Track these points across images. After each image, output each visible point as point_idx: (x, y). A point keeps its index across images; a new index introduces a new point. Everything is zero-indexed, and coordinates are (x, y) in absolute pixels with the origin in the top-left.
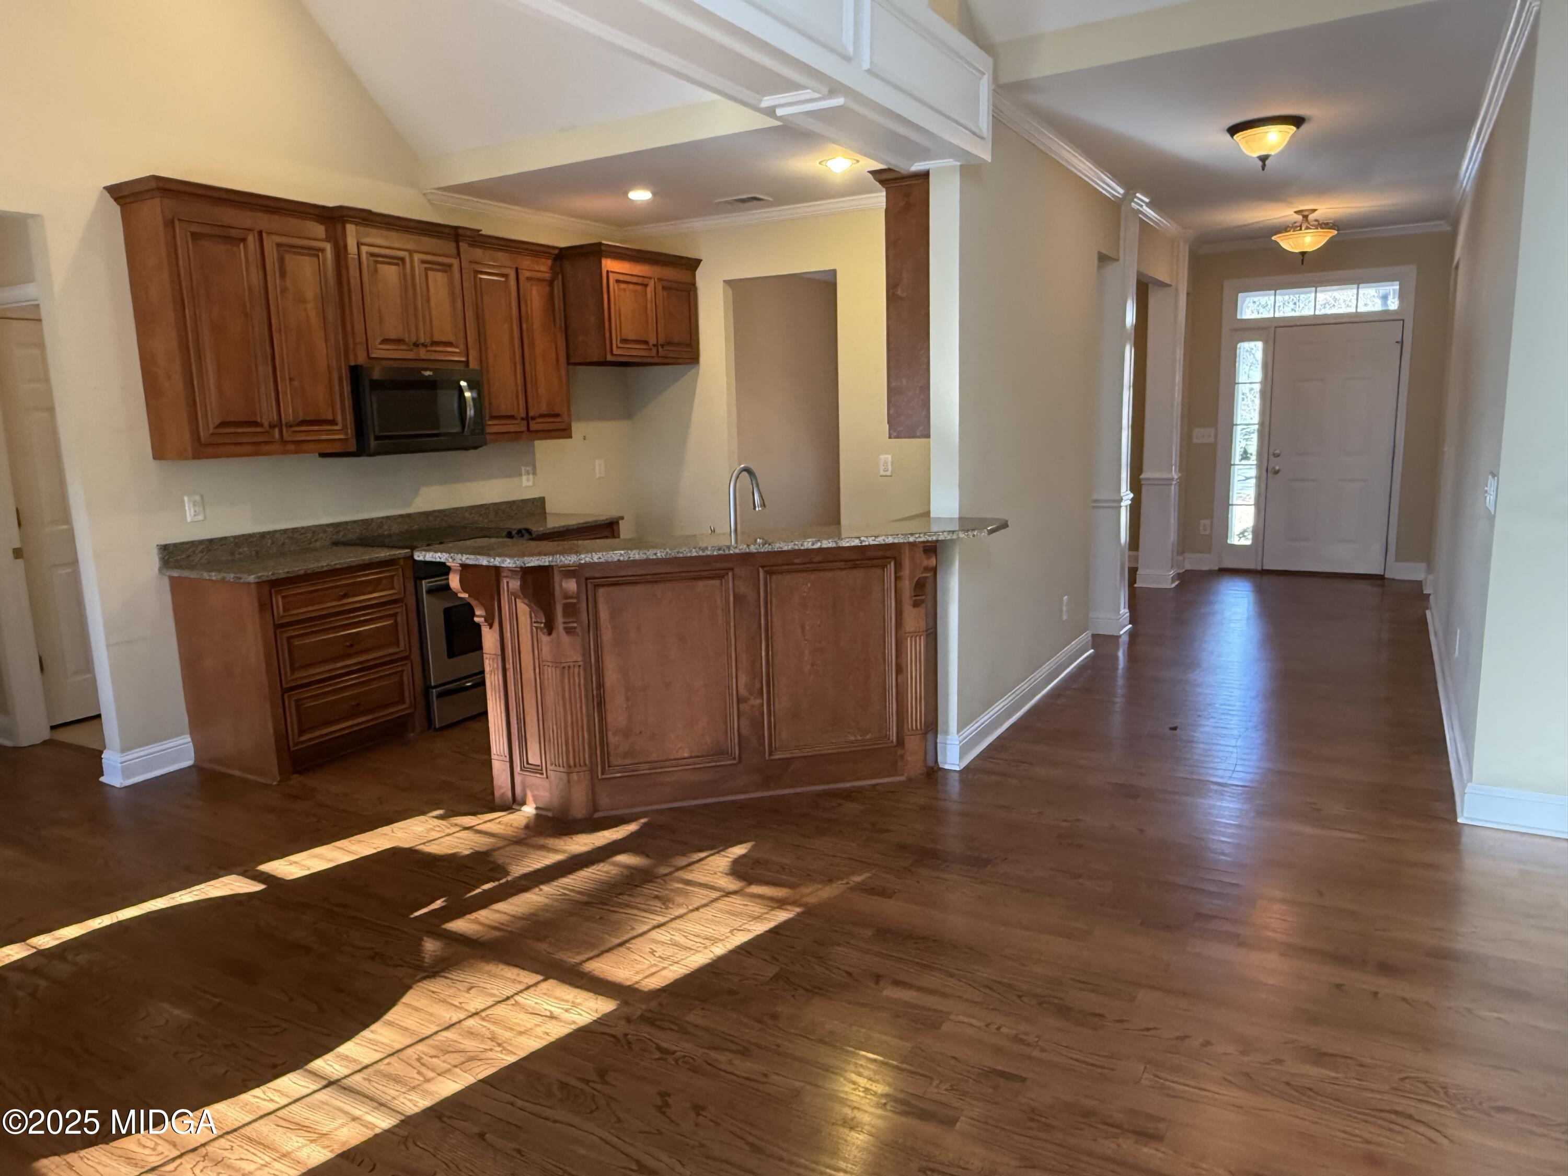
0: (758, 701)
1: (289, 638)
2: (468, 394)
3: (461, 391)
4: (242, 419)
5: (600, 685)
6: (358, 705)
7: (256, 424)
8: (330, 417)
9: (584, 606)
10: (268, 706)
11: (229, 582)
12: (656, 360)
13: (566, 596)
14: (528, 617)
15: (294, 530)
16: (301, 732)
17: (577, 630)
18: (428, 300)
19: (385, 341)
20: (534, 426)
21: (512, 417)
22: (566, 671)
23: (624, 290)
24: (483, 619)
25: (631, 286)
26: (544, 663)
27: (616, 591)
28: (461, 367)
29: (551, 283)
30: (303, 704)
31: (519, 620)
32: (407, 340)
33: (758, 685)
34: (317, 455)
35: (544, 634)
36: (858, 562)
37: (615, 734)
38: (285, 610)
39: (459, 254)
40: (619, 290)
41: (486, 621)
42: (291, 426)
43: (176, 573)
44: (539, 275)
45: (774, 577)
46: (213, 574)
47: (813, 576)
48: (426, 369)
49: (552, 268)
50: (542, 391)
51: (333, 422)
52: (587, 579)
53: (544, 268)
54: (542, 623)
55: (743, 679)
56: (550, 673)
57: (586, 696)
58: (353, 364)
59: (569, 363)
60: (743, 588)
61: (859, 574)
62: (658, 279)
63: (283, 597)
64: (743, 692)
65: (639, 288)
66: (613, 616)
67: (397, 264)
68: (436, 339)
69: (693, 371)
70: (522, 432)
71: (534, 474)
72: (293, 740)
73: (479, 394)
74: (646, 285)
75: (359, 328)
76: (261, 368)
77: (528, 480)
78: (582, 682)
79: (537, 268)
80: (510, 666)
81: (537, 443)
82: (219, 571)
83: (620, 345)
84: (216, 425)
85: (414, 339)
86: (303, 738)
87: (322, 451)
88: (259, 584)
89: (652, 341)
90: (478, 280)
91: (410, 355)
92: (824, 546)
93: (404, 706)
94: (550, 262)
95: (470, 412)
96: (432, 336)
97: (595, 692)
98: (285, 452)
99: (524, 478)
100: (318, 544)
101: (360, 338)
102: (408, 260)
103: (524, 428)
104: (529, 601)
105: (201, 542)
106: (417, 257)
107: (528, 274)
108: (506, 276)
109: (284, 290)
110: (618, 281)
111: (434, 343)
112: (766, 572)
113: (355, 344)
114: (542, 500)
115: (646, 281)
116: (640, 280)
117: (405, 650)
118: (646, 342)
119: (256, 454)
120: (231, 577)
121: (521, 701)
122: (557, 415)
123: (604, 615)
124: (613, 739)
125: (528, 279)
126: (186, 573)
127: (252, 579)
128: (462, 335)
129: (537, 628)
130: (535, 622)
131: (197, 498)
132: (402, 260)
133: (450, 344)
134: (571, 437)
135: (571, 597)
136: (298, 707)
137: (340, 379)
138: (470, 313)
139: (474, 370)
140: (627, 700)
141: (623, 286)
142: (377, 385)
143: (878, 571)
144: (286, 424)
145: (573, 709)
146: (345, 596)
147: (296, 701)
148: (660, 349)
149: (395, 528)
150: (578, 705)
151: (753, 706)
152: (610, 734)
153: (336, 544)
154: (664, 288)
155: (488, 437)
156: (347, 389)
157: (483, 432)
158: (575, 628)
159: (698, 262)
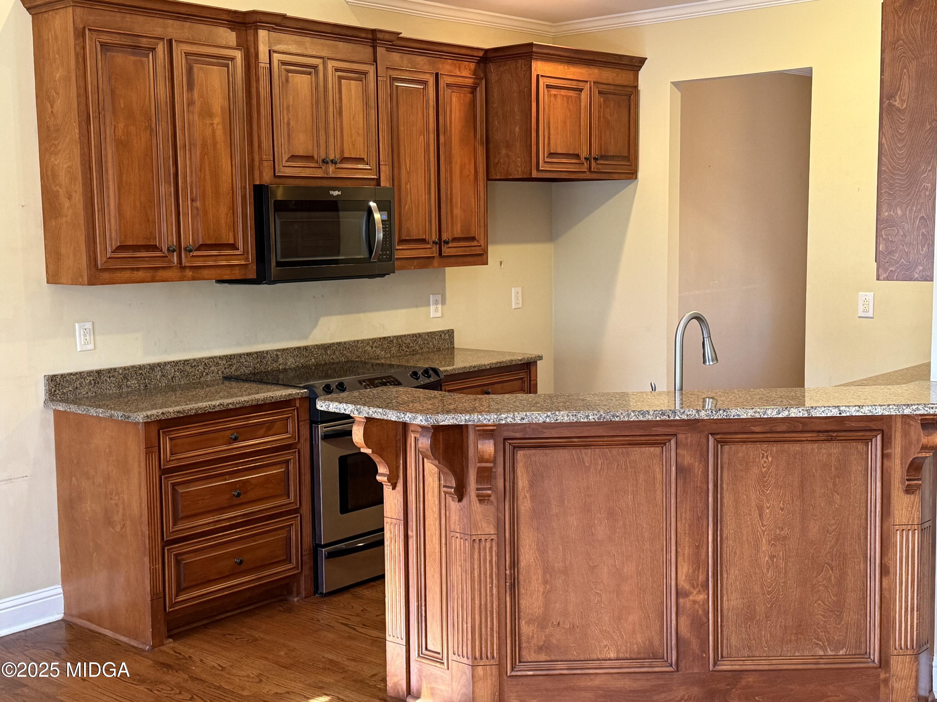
0: (701, 597)
1: (174, 485)
2: (377, 216)
3: (370, 212)
4: (140, 243)
5: (514, 564)
6: (241, 562)
7: (154, 248)
8: (231, 241)
9: (500, 470)
10: (146, 559)
11: (117, 421)
12: (588, 175)
13: (482, 460)
14: (436, 479)
15: (186, 362)
16: (179, 591)
17: (492, 498)
18: (340, 113)
19: (293, 157)
20: (446, 251)
21: (423, 241)
22: (476, 546)
23: (555, 96)
24: (385, 479)
25: (563, 92)
26: (452, 534)
27: (538, 455)
28: (371, 186)
29: (473, 89)
30: (183, 560)
31: (426, 483)
32: (316, 157)
33: (701, 578)
34: (214, 281)
35: (453, 500)
36: (834, 434)
37: (528, 623)
38: (172, 454)
39: (375, 61)
40: (549, 96)
41: (389, 480)
42: (190, 251)
43: (61, 407)
44: (460, 81)
45: (726, 448)
46: (101, 410)
47: (775, 448)
48: (334, 189)
49: (475, 73)
50: (457, 211)
51: (233, 247)
52: (505, 439)
53: (465, 73)
54: (451, 487)
55: (685, 569)
56: (457, 544)
57: (498, 575)
58: (257, 183)
59: (488, 179)
60: (688, 459)
61: (835, 449)
62: (594, 82)
63: (171, 439)
64: (684, 584)
65: (571, 93)
66: (532, 484)
67: (310, 73)
68: (346, 155)
69: (632, 186)
70: (433, 257)
71: (443, 303)
72: (170, 599)
73: (389, 215)
74: (581, 90)
75: (266, 145)
76: (162, 189)
77: (436, 310)
78: (494, 559)
79: (458, 73)
80: (412, 533)
81: (448, 269)
82: (107, 407)
83: (546, 160)
84: (114, 248)
85: (323, 156)
86: (180, 599)
87: (219, 279)
88: (147, 424)
89: (584, 154)
90: (394, 87)
91: (319, 173)
92: (793, 415)
93: (289, 566)
94: (472, 66)
95: (380, 235)
96: (342, 151)
97: (508, 572)
98: (182, 279)
99: (432, 308)
100: (209, 378)
101: (267, 156)
102: (321, 68)
103: (436, 254)
104: (439, 463)
105: (90, 373)
106: (331, 64)
107: (450, 80)
108: (425, 83)
109: (191, 103)
110: (548, 86)
111: (344, 160)
112: (718, 442)
113: (261, 160)
114: (450, 333)
115: (581, 85)
116: (574, 85)
117: (295, 502)
118: (577, 156)
119: (153, 280)
120: (118, 414)
121: (423, 575)
122: (473, 239)
123: (522, 482)
124: (526, 629)
125: (448, 85)
126: (73, 408)
127: (140, 417)
128: (373, 150)
129: (446, 493)
130: (444, 486)
131: (89, 325)
132: (315, 67)
133: (360, 160)
134: (487, 264)
135: (487, 461)
136: (178, 562)
137: (244, 198)
138: (384, 126)
139: (385, 188)
140: (546, 582)
141: (553, 92)
142: (281, 206)
143: (860, 446)
144: (185, 249)
145: (483, 590)
146: (236, 440)
147: (176, 555)
148: (593, 164)
149: (291, 362)
150: (489, 586)
151: (695, 602)
152: (523, 623)
153: (228, 378)
154: (600, 92)
155: (396, 263)
156: (250, 211)
157: (390, 258)
158: (489, 496)
159: (642, 61)
